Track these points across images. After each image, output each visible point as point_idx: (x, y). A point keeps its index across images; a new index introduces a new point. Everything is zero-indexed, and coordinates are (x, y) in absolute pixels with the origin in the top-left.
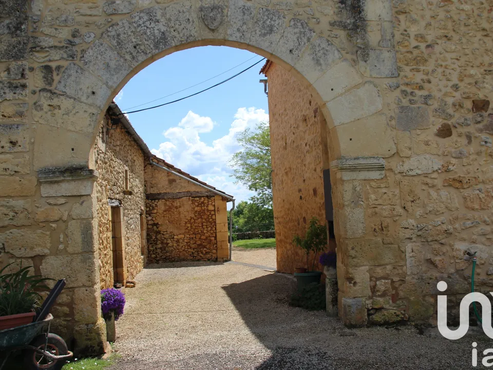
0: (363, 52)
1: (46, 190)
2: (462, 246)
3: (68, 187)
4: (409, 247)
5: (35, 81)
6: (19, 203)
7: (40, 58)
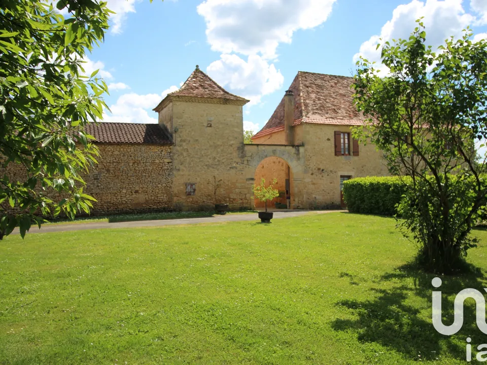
0: (299, 159)
1: (247, 182)
2: (314, 196)
3: (251, 182)
4: (304, 195)
5: (246, 162)
6: (243, 184)
7: (246, 158)
